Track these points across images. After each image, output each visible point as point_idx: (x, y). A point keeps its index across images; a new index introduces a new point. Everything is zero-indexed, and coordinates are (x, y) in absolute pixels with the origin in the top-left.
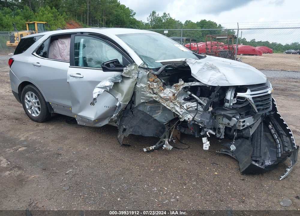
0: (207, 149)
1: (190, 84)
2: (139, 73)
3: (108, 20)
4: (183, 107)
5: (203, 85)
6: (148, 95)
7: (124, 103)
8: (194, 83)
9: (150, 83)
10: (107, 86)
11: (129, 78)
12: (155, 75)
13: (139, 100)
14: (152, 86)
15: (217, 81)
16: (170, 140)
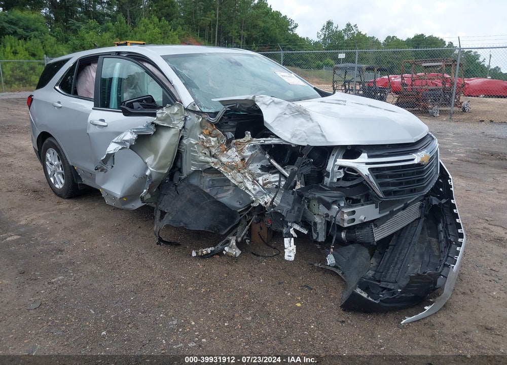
0: (292, 258)
1: (261, 142)
2: (185, 119)
3: (250, 36)
4: (257, 181)
5: (284, 143)
6: (203, 158)
7: (158, 171)
8: (269, 139)
9: (204, 138)
10: (127, 141)
11: (168, 128)
12: (211, 124)
13: (189, 167)
14: (207, 142)
15: (307, 136)
16: (239, 239)
